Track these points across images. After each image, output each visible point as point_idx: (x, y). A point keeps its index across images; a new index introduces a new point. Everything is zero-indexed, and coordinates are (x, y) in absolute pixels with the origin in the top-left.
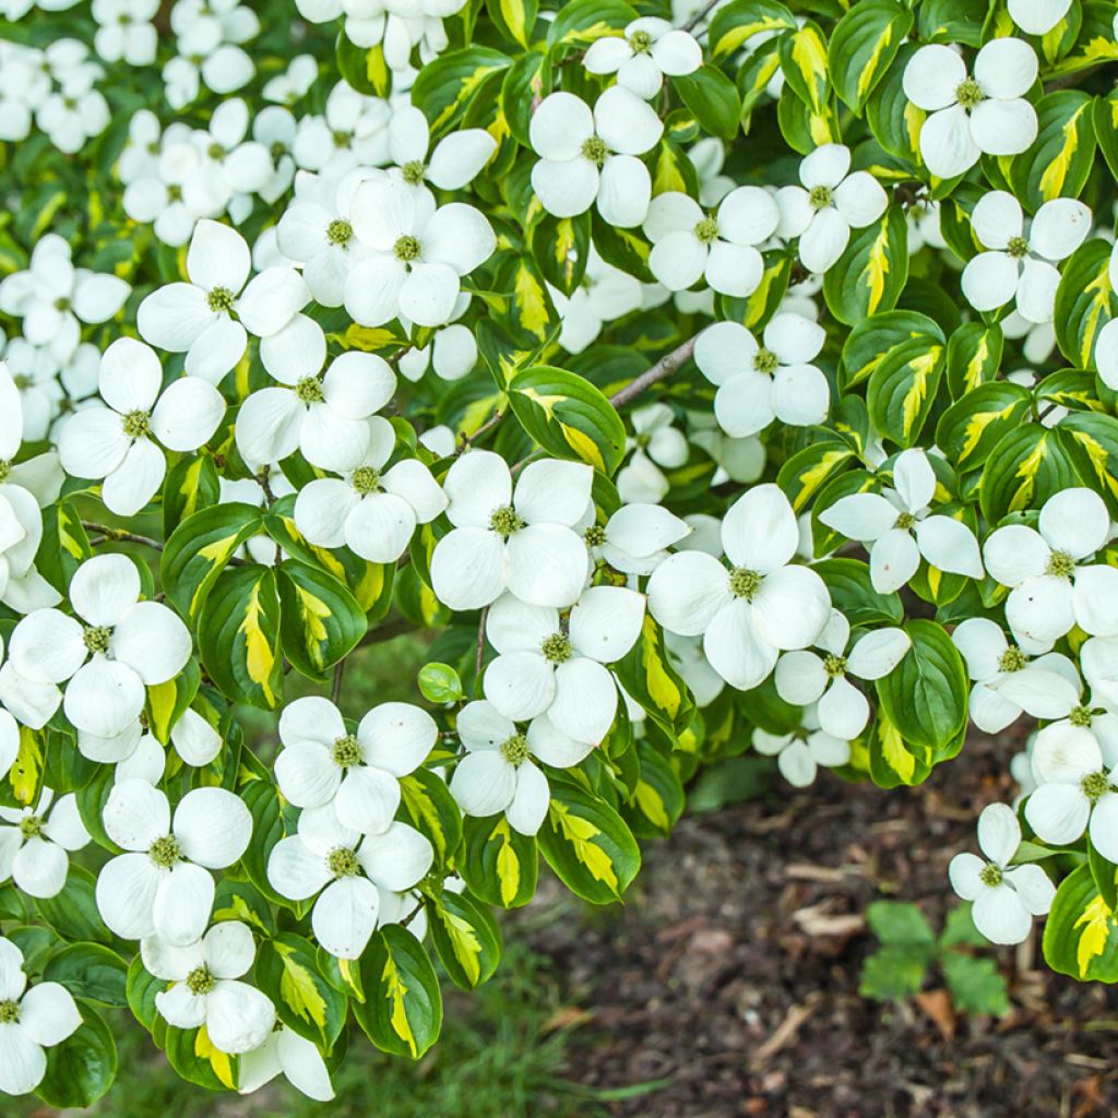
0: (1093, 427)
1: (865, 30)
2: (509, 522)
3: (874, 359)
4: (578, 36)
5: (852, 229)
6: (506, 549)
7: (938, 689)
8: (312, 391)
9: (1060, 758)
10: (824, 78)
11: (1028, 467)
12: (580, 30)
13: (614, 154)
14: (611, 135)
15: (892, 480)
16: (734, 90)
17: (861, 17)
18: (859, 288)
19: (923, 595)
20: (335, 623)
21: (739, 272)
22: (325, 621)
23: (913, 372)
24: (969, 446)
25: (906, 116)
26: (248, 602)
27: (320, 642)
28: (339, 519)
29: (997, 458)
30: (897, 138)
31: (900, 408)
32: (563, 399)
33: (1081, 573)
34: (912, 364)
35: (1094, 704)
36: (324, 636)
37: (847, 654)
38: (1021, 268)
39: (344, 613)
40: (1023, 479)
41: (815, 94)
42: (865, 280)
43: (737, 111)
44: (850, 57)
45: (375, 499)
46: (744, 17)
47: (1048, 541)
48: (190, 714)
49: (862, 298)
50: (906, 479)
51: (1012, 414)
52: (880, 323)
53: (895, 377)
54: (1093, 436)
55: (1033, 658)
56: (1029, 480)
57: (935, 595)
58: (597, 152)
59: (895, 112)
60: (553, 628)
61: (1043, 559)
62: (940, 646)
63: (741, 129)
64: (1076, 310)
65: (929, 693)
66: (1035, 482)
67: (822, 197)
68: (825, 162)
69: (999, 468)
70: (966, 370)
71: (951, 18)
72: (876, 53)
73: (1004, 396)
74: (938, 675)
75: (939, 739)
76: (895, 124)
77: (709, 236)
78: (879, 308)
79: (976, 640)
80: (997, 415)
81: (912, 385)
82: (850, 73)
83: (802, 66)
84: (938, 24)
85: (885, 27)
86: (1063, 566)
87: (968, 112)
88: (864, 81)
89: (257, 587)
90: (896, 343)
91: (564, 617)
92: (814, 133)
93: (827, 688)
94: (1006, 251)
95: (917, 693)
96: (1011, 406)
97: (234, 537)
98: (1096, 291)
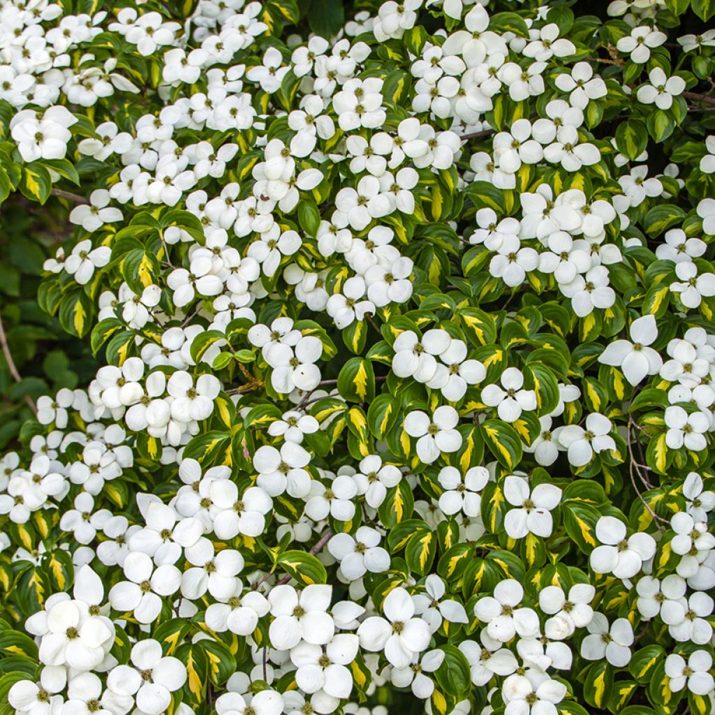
0: (501, 556)
1: (381, 407)
2: (299, 612)
3: (401, 540)
4: (257, 421)
5: (387, 488)
6: (299, 623)
7: (456, 673)
8: (210, 567)
9: (514, 690)
10: (365, 427)
11: (479, 575)
12: (257, 419)
13: (292, 468)
14: (289, 461)
15: (425, 589)
16: (327, 437)
17: (379, 402)
18: (391, 513)
19: (442, 634)
20: (222, 665)
21: (345, 511)
22: (218, 664)
23: (422, 544)
24: (451, 571)
25: (401, 440)
26: (188, 659)
27: (216, 674)
28: (224, 619)
29: (467, 573)
30: (399, 450)
31: (419, 560)
32: (300, 563)
33: (515, 612)
34: (421, 541)
35: (525, 665)
36: (218, 671)
37: (419, 662)
38: (463, 496)
39: (226, 661)
40: (477, 580)
41: (362, 435)
42: (394, 509)
43: (329, 446)
44: (375, 419)
45: (238, 610)
46: (325, 407)
47: (499, 601)
48: (182, 704)
49: (393, 517)
50: (431, 587)
51: (468, 555)
52: (402, 525)
53: (415, 547)
54: (501, 560)
55: (493, 652)
56: (479, 581)
57: (447, 633)
58: (284, 468)
59: (397, 439)
60: (319, 654)
61: (499, 609)
62: (455, 654)
63: (330, 452)
64: (488, 509)
65: (453, 674)
66: (482, 581)
67: (373, 477)
68: (371, 463)
69: (469, 577)
70: (444, 540)
71: (413, 399)
72: (386, 416)
73: (464, 549)
74: (455, 666)
75: (459, 693)
76: (397, 444)
77: (329, 497)
78: (402, 519)
79: (469, 649)
80: (461, 556)
81: (422, 549)
82: (376, 425)
83: (355, 423)
84: (408, 402)
85: (388, 406)
86: (507, 611)
87: (433, 436)
88: (383, 428)
89: (191, 652)
90: (410, 533)
91: (324, 648)
92: (361, 451)
93: (414, 678)
94: (456, 490)
95: (448, 675)
96: (466, 552)
97: (178, 633)
98: (494, 502)
